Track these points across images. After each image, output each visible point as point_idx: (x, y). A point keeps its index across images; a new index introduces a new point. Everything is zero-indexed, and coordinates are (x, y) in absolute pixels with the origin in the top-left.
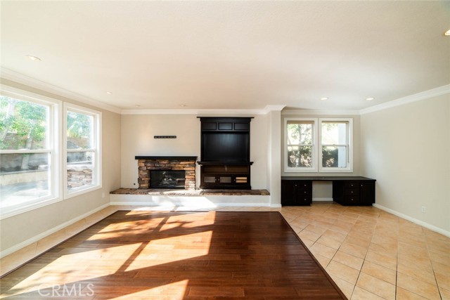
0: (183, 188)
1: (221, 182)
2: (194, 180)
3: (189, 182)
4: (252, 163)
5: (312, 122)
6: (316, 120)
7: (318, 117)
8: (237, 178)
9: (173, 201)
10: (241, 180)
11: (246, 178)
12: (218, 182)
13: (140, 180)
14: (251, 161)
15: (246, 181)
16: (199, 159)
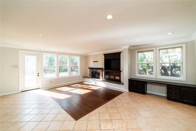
0: (99, 79)
1: (111, 78)
2: (102, 76)
3: (101, 77)
4: (121, 71)
5: (152, 50)
6: (154, 49)
7: (156, 47)
8: (116, 77)
9: (95, 82)
10: (117, 78)
11: (119, 77)
12: (109, 78)
13: (90, 75)
14: (121, 70)
15: (119, 79)
16: (104, 69)
